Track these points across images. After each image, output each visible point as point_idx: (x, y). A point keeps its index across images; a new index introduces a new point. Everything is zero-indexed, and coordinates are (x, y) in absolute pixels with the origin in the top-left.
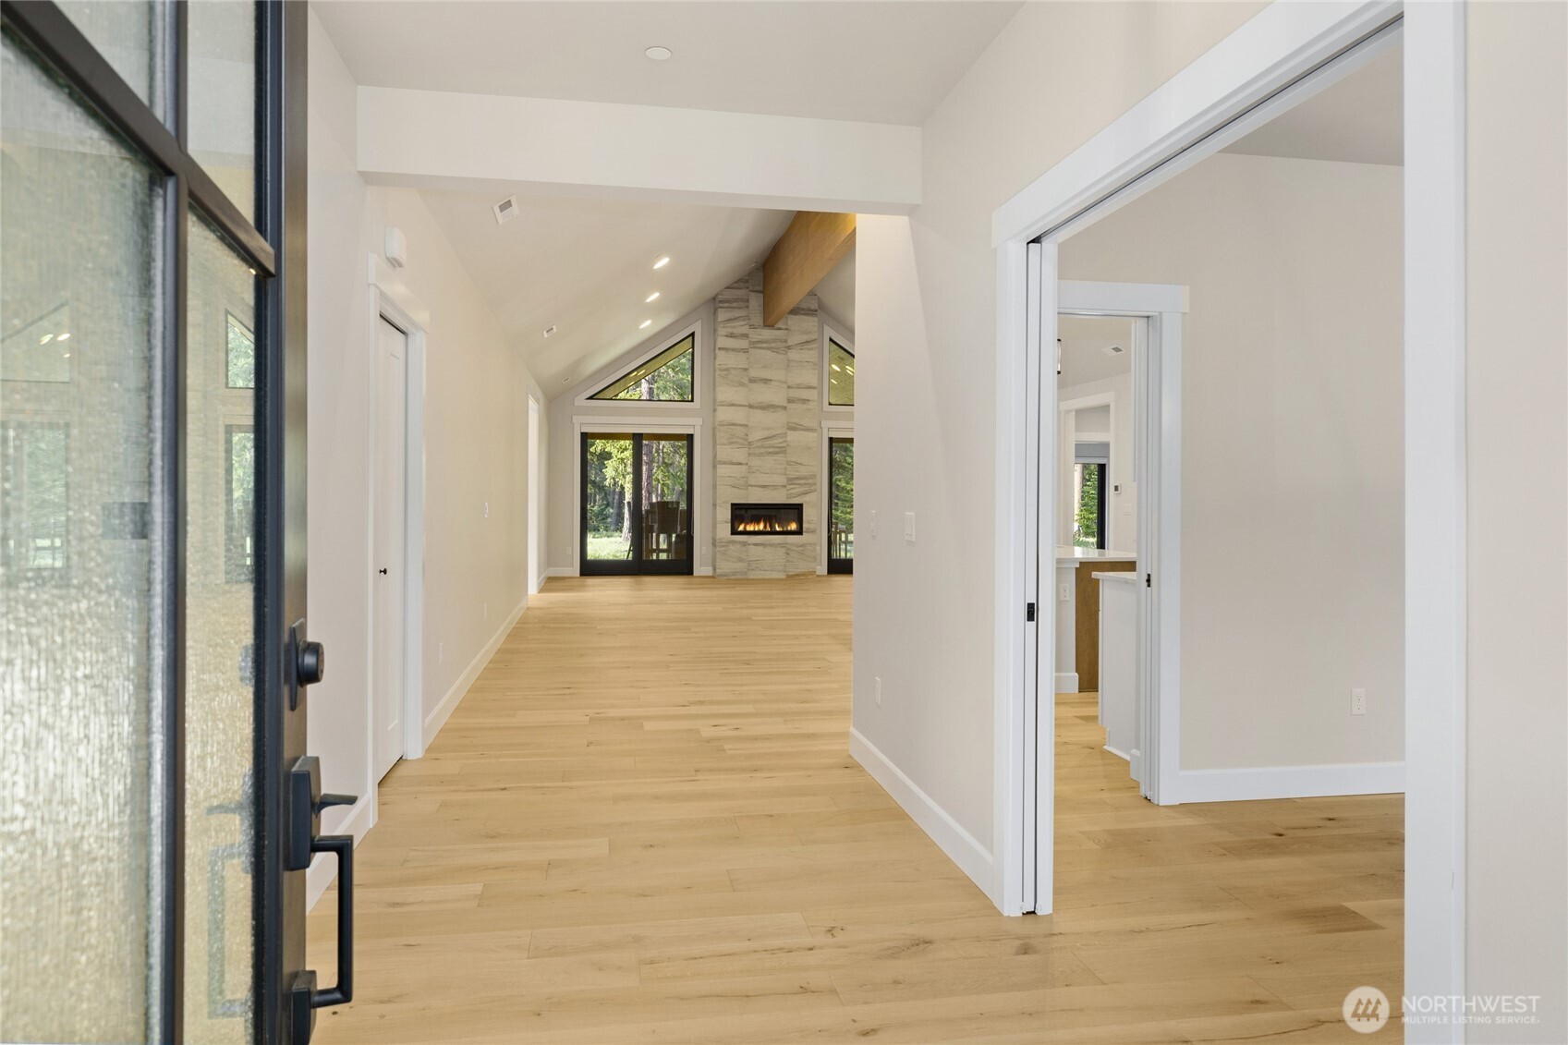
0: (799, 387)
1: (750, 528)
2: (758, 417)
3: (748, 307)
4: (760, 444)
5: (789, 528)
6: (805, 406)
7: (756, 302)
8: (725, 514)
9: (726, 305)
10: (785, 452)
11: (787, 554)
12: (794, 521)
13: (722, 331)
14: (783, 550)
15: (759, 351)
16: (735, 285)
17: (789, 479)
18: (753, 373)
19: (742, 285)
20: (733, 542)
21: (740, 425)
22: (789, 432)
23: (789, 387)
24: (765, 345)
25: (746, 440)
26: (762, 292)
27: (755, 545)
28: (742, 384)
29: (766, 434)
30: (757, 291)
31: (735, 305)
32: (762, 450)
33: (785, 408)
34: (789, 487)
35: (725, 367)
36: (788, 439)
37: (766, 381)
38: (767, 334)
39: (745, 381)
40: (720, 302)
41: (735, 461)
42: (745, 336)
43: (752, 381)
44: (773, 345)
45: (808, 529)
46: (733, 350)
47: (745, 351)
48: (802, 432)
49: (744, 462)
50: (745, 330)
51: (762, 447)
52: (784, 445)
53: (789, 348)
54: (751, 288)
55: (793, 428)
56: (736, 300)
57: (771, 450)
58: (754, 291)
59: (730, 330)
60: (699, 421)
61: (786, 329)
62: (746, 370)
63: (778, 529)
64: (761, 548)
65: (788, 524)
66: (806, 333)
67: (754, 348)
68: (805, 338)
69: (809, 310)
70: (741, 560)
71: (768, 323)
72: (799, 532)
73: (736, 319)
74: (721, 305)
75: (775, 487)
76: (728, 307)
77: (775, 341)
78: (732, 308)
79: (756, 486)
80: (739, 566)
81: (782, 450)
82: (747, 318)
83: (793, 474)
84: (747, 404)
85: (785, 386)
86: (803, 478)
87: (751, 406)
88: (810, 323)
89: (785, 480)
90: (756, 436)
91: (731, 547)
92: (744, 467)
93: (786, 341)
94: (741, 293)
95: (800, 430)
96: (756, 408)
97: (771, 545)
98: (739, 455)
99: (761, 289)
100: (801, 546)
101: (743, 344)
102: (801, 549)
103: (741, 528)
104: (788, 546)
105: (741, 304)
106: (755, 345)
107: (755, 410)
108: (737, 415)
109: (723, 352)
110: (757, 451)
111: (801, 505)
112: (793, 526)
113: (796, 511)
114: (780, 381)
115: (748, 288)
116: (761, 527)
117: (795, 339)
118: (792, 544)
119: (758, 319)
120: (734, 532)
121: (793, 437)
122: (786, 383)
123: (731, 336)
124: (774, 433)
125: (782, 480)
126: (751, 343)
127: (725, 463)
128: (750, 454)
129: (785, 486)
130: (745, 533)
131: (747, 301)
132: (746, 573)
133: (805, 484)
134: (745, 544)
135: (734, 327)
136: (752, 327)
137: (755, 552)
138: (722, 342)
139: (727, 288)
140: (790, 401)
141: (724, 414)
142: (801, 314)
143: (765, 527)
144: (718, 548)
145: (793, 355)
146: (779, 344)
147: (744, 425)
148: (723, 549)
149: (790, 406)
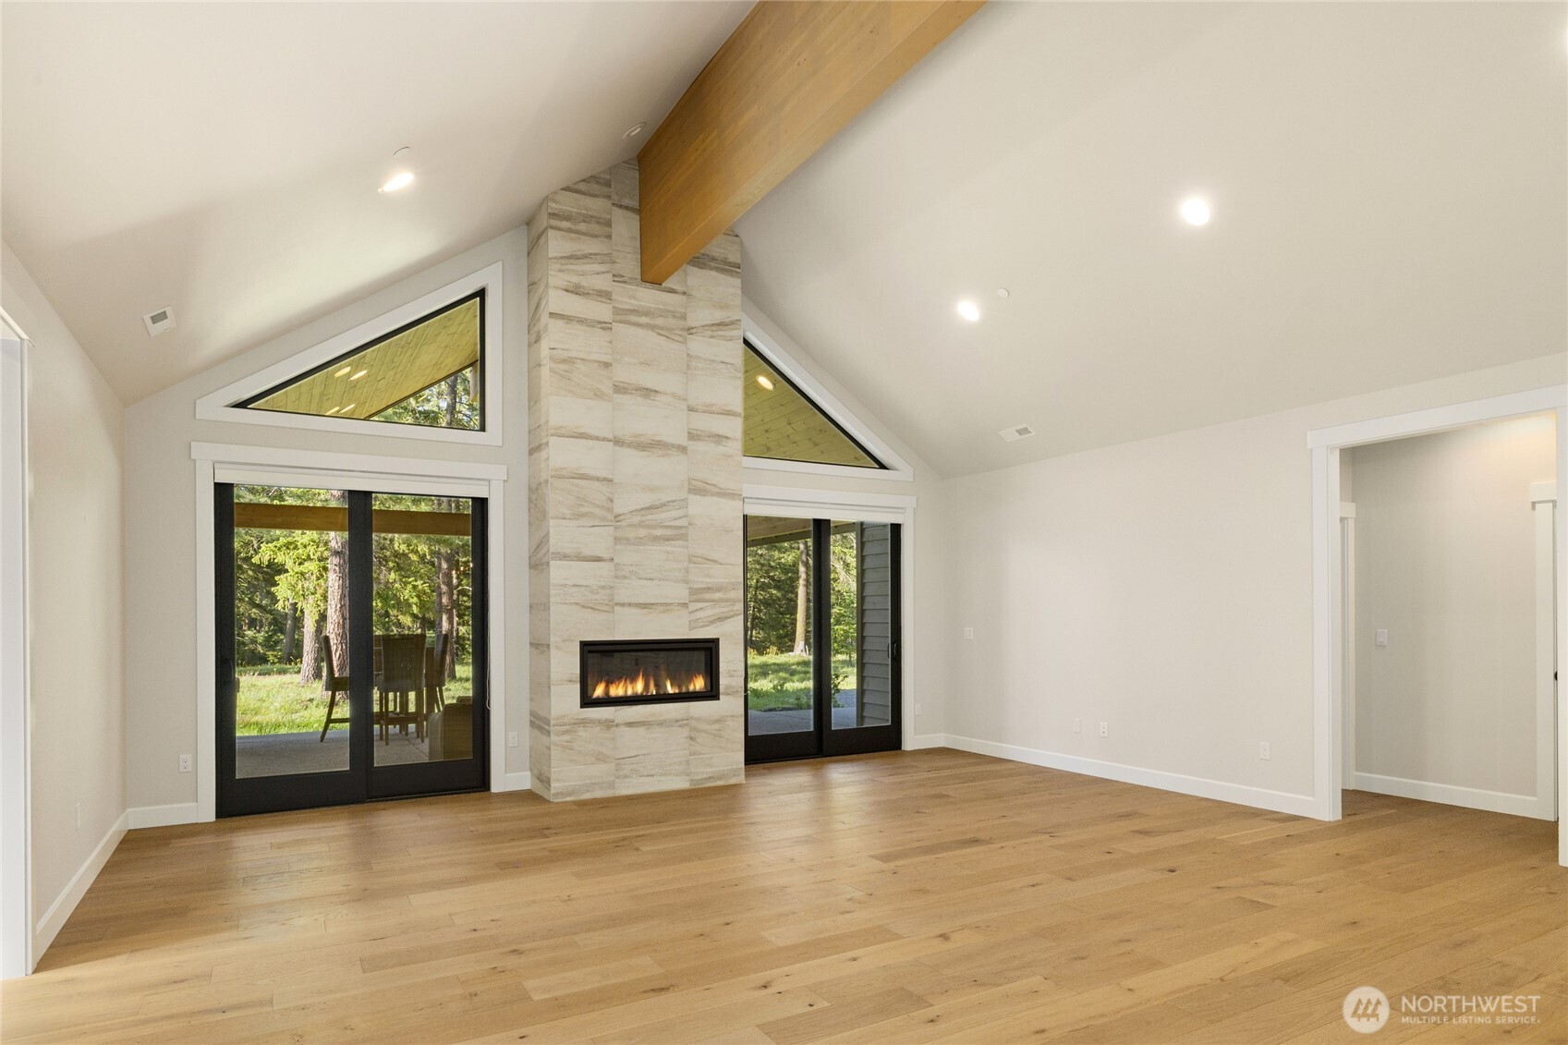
0: (709, 410)
1: (617, 690)
2: (632, 463)
3: (609, 237)
4: (636, 519)
5: (691, 688)
6: (721, 449)
7: (626, 228)
8: (567, 664)
9: (565, 224)
10: (684, 537)
11: (691, 738)
12: (699, 674)
13: (556, 278)
14: (686, 732)
15: (633, 330)
16: (583, 187)
17: (693, 592)
18: (622, 374)
19: (595, 188)
20: (584, 722)
21: (598, 479)
22: (693, 499)
23: (691, 409)
24: (644, 320)
25: (610, 510)
26: (639, 211)
27: (630, 724)
28: (599, 395)
29: (646, 499)
30: (627, 208)
31: (582, 227)
32: (642, 532)
33: (683, 449)
34: (693, 606)
35: (566, 355)
36: (692, 510)
37: (648, 392)
38: (648, 297)
39: (607, 388)
40: (553, 215)
41: (587, 552)
42: (604, 295)
43: (620, 389)
44: (660, 321)
45: (728, 687)
46: (581, 321)
47: (605, 326)
48: (715, 499)
49: (605, 556)
50: (603, 282)
51: (641, 525)
52: (683, 522)
53: (689, 330)
54: (615, 197)
55: (698, 489)
56: (587, 219)
57: (658, 532)
58: (621, 206)
59: (575, 279)
60: (497, 472)
61: (685, 293)
62: (607, 365)
63: (670, 689)
64: (642, 730)
65: (690, 679)
66: (723, 306)
67: (620, 322)
68: (719, 316)
69: (725, 262)
70: (601, 758)
71: (652, 275)
72: (712, 693)
73: (585, 257)
74: (554, 222)
75: (666, 607)
76: (570, 230)
77: (664, 313)
78: (577, 232)
79: (630, 605)
80: (599, 771)
81: (679, 534)
82: (608, 259)
83: (700, 580)
84: (611, 437)
85: (684, 406)
86: (719, 589)
87: (618, 442)
88: (728, 287)
89: (686, 593)
90: (626, 503)
91: (582, 732)
92: (604, 568)
93: (684, 317)
94: (596, 205)
95: (713, 495)
96: (630, 445)
97: (661, 724)
98: (597, 540)
99: (635, 204)
100: (717, 721)
101: (602, 311)
102: (717, 726)
103: (599, 691)
104: (693, 723)
105: (595, 228)
106: (624, 315)
107: (626, 451)
108: (591, 458)
109: (560, 323)
110: (631, 534)
111: (715, 642)
112: (699, 684)
113: (706, 652)
114: (673, 395)
115: (608, 197)
116: (639, 687)
117: (701, 315)
118: (698, 719)
119: (629, 263)
120: (587, 701)
121: (698, 506)
122: (685, 400)
123: (576, 290)
124: (665, 498)
125: (680, 593)
126: (617, 311)
127: (565, 557)
128: (617, 540)
129: (685, 605)
130: (608, 701)
131: (608, 224)
132: (611, 785)
133: (722, 600)
134: (609, 724)
135: (583, 274)
136: (618, 278)
137: (631, 741)
138: (556, 300)
139: (566, 189)
140: (693, 436)
141: (560, 455)
142: (711, 269)
143: (646, 686)
144: (554, 738)
145: (697, 345)
146: (672, 322)
147: (605, 479)
148: (566, 737)
149: (692, 445)
